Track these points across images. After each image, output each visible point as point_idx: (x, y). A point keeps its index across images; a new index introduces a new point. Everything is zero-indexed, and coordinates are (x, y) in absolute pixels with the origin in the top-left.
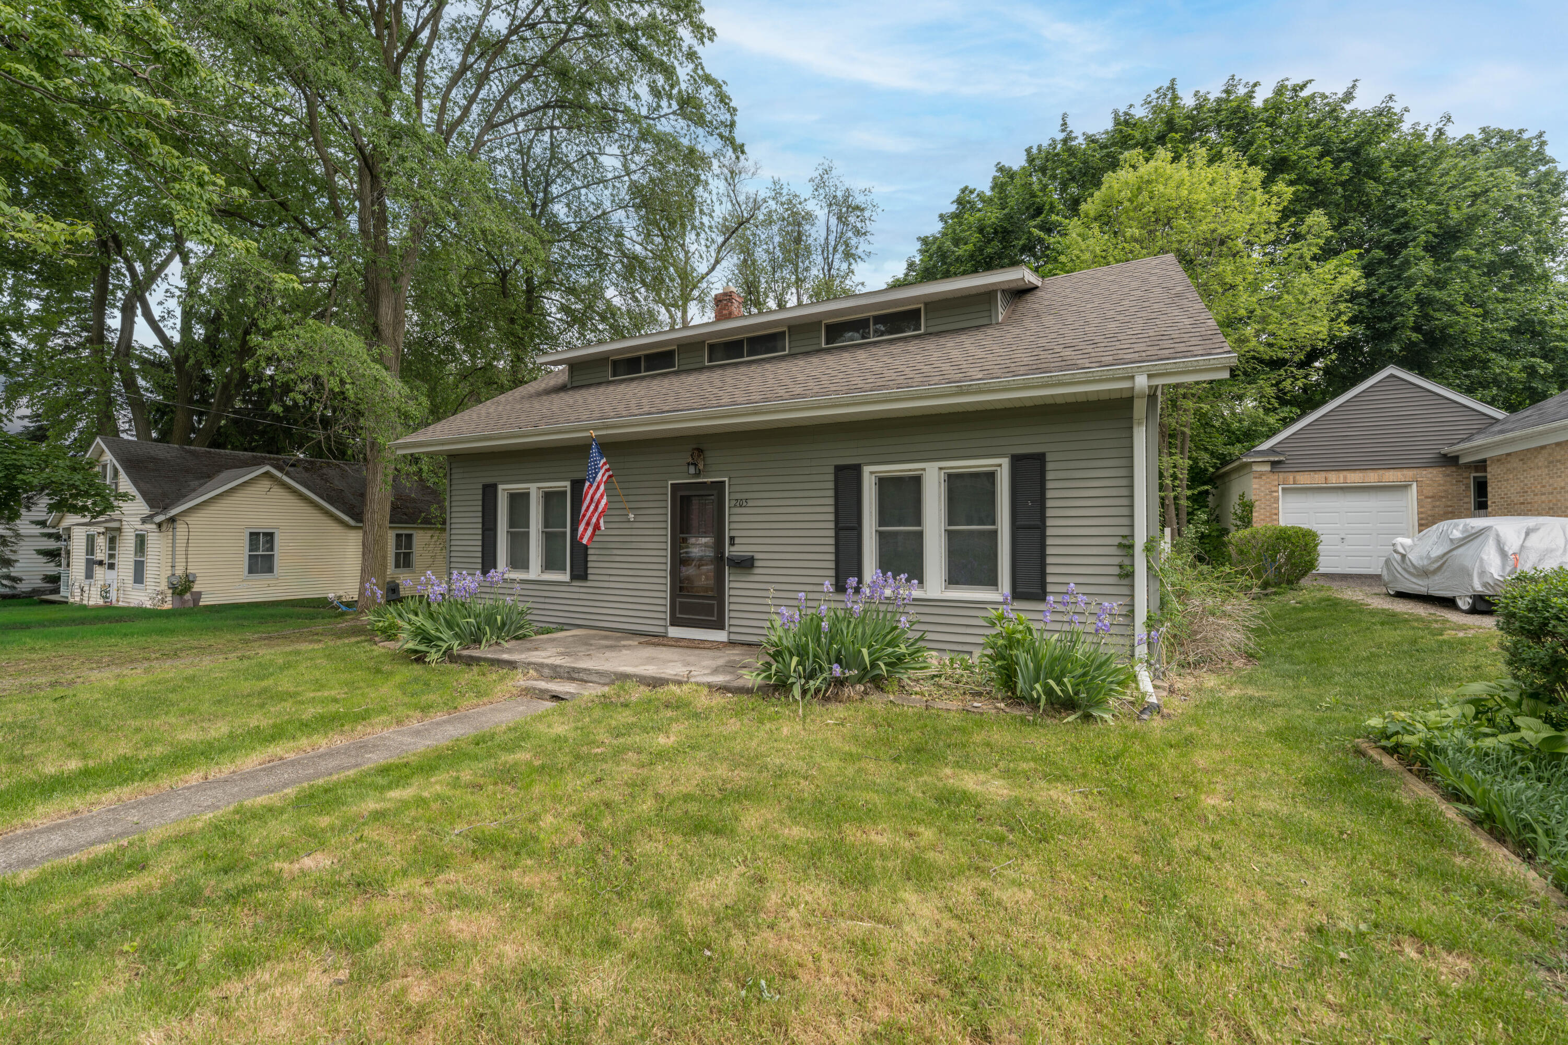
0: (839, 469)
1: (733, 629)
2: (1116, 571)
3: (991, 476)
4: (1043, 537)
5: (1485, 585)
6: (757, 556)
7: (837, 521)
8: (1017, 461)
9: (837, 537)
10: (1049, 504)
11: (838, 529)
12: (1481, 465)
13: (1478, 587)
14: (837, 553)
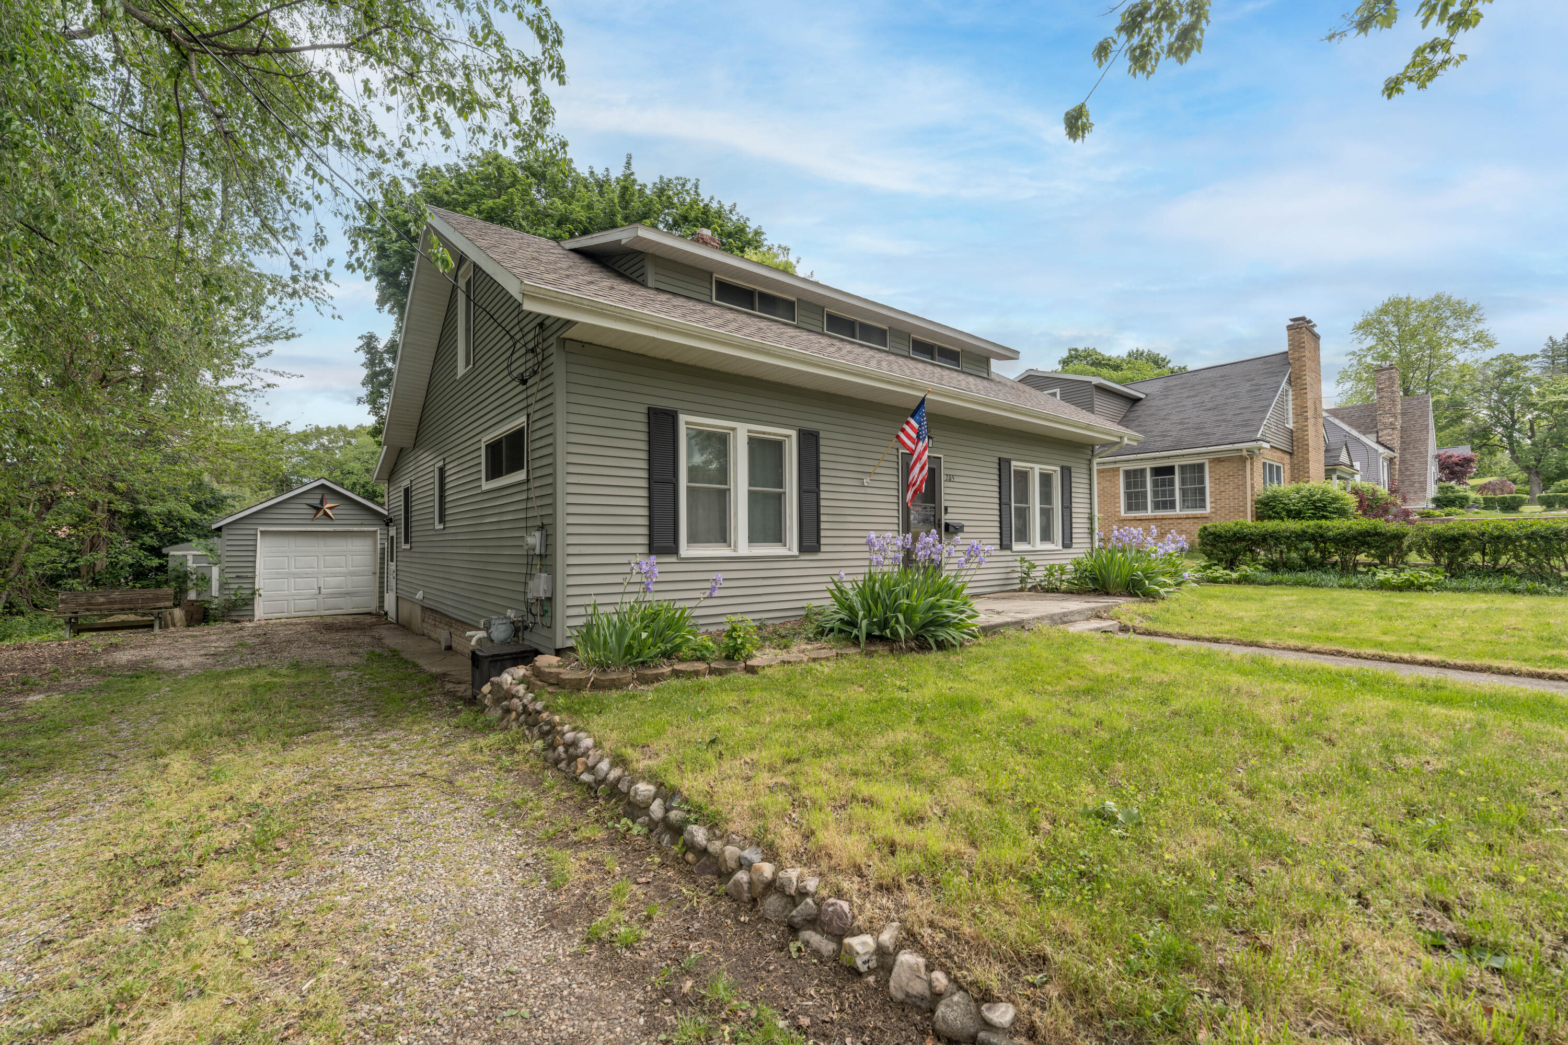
0: (1001, 461)
2: (1088, 531)
4: (1071, 513)
7: (1000, 498)
8: (1062, 468)
9: (1000, 510)
10: (1073, 495)
11: (1001, 504)
14: (1001, 521)
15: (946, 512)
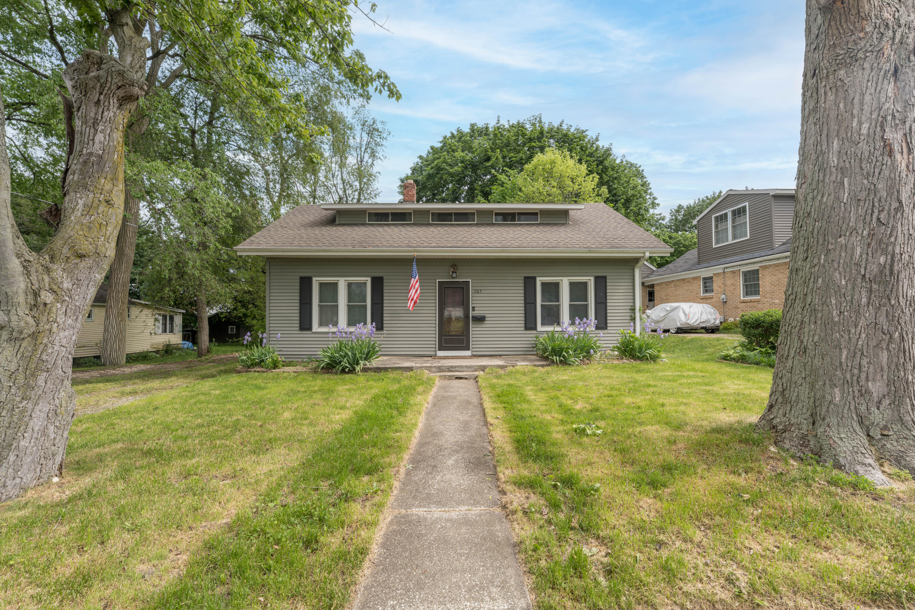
0: (526, 278)
1: (474, 350)
2: (629, 318)
3: (585, 284)
4: (606, 306)
5: (681, 324)
6: (487, 315)
7: (525, 300)
8: (597, 278)
9: (525, 307)
10: (608, 294)
11: (525, 303)
12: (652, 286)
13: (679, 325)
14: (525, 314)
15: (473, 310)
